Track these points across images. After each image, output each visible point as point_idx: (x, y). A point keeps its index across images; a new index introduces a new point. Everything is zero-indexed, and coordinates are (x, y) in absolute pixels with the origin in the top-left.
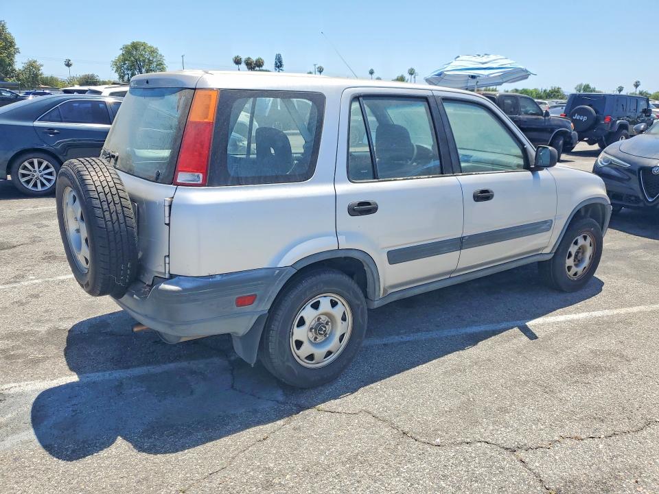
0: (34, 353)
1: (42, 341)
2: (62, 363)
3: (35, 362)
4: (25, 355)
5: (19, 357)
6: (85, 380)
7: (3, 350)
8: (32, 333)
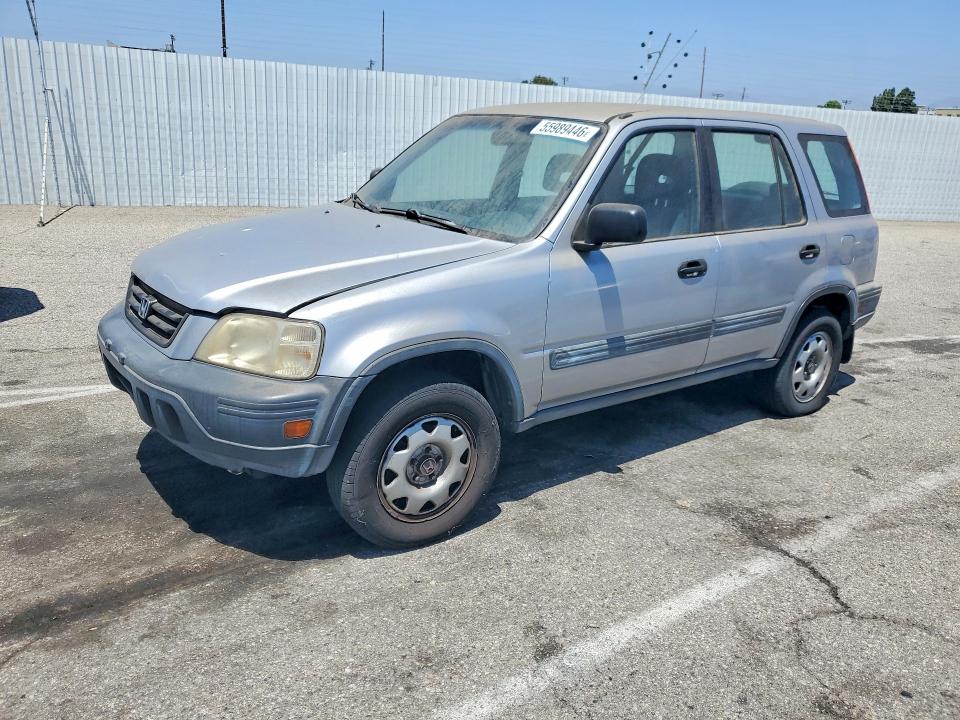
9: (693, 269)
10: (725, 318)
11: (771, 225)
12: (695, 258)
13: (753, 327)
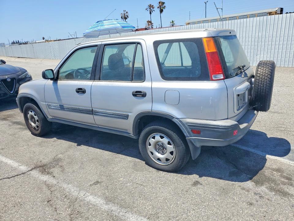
0: (277, 175)
1: (269, 180)
2: (268, 164)
3: (278, 170)
4: (281, 176)
5: (284, 177)
6: (265, 154)
7: (291, 185)
8: (271, 189)
9: (80, 91)
10: (97, 110)
11: (123, 80)
12: (81, 88)
13: (111, 117)
